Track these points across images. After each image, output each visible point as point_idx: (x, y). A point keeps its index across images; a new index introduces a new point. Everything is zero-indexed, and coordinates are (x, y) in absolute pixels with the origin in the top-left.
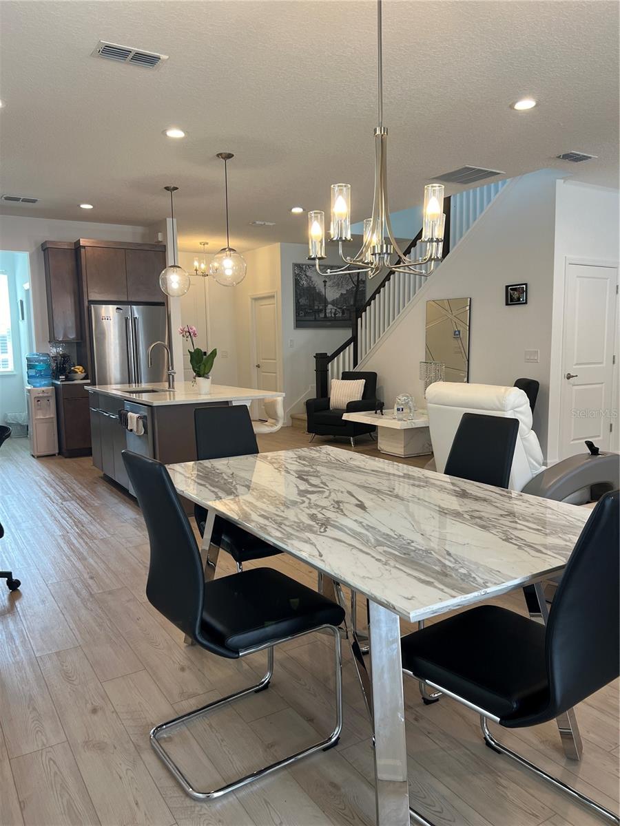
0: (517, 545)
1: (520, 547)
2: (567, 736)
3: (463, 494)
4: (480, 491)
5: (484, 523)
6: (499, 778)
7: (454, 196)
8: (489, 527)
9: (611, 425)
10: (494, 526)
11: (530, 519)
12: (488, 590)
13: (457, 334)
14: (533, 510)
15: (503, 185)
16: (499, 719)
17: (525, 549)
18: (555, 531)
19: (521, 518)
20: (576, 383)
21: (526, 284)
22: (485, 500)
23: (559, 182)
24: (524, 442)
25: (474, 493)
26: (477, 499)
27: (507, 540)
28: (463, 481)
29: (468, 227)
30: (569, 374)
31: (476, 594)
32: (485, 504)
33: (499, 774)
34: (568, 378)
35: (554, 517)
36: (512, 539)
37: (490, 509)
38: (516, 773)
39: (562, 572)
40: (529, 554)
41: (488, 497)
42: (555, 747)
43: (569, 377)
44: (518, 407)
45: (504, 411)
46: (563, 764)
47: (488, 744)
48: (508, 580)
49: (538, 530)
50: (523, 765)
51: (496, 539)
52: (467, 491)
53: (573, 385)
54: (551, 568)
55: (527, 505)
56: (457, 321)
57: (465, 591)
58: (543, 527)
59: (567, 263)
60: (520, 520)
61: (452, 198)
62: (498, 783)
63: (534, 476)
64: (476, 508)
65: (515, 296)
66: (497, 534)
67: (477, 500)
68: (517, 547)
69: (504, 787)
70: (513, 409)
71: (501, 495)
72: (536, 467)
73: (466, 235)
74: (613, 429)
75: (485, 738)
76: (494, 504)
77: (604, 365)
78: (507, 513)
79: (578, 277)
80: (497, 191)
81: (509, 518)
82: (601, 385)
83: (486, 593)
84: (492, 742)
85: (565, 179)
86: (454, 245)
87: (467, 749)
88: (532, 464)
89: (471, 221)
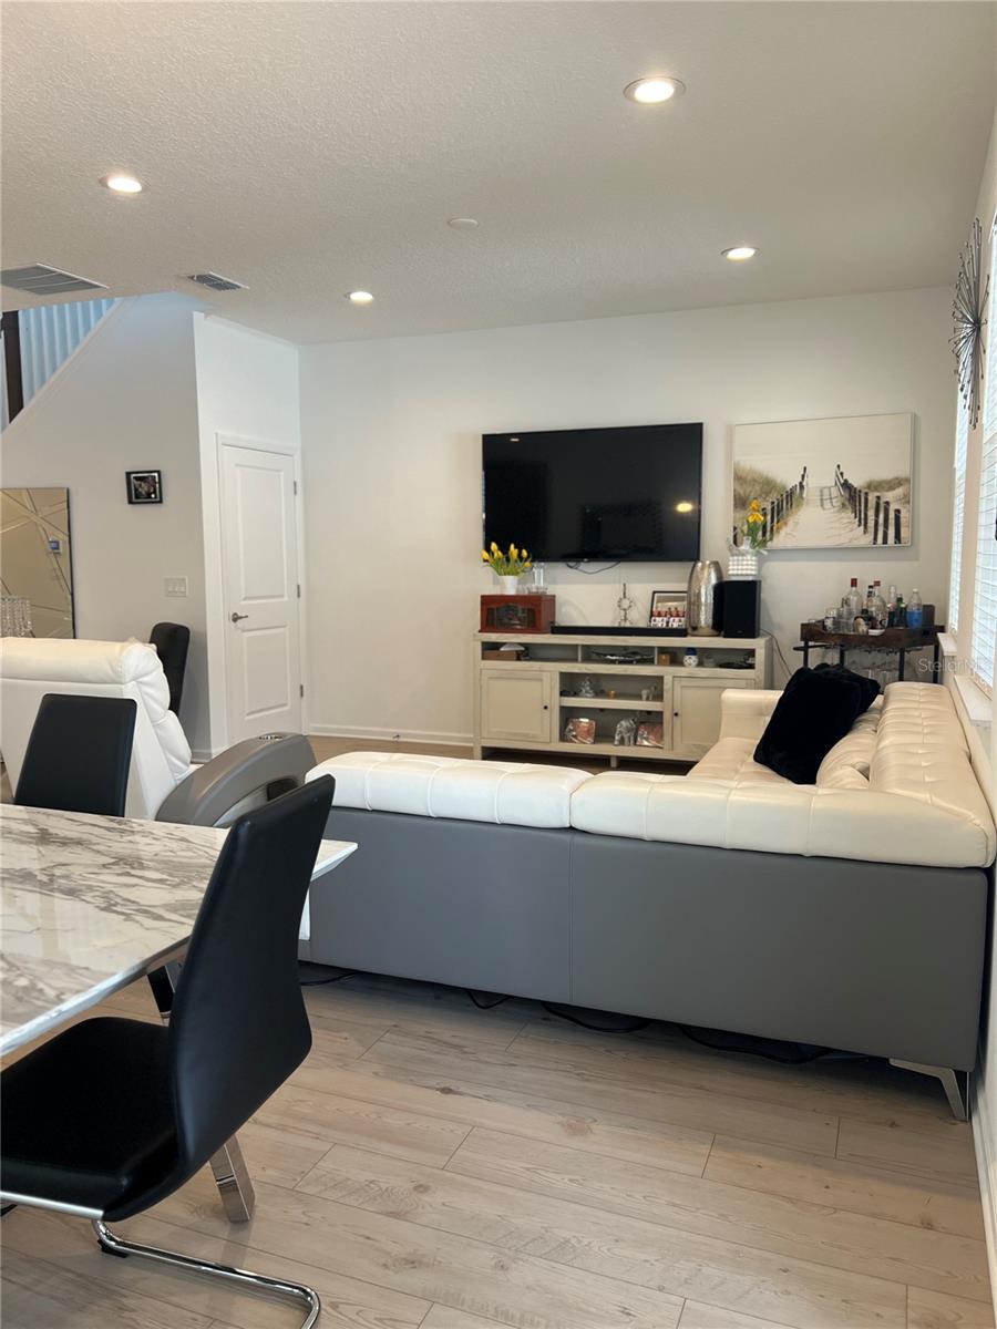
0: (122, 914)
1: (128, 917)
2: (227, 1188)
3: (44, 838)
4: (74, 826)
5: (72, 885)
6: (124, 1300)
7: (24, 311)
8: (80, 891)
9: (302, 687)
10: (90, 888)
11: (151, 864)
12: (64, 1007)
13: (56, 546)
14: (157, 847)
15: (110, 304)
16: (100, 1213)
17: (138, 918)
18: (187, 877)
19: (136, 865)
20: (247, 628)
21: (159, 472)
22: (79, 842)
23: (198, 317)
24: (159, 731)
25: (61, 833)
26: (65, 842)
27: (108, 909)
28: (44, 813)
29: (54, 369)
30: (235, 614)
31: (40, 1019)
32: (78, 849)
33: (124, 1292)
34: (235, 620)
35: (191, 854)
36: (116, 904)
37: (86, 857)
38: (153, 1280)
39: (185, 949)
40: (142, 925)
41: (85, 837)
42: (216, 1213)
43: (236, 618)
44: (143, 676)
45: (121, 683)
46: (225, 1235)
47: (106, 1249)
48: (100, 980)
49: (161, 881)
50: (164, 1262)
51: (91, 910)
52: (52, 831)
53: (244, 631)
54: (174, 942)
55: (148, 840)
56: (46, 526)
57: (23, 1019)
58: (170, 875)
59: (220, 443)
60: (134, 868)
61: (20, 314)
62: (122, 1309)
63: (178, 782)
64: (62, 860)
65: (144, 489)
66: (92, 900)
67: (64, 844)
68: (123, 917)
69: (133, 1311)
70: (135, 679)
71: (108, 829)
72: (181, 769)
73: (51, 380)
74: (305, 693)
75: (101, 1241)
76: (95, 847)
77: (286, 599)
78: (113, 860)
79: (237, 465)
80: (99, 315)
81: (117, 869)
82: (282, 630)
83: (61, 1013)
84: (113, 1243)
85: (207, 313)
86: (32, 394)
87: (69, 1271)
88: (175, 765)
89: (59, 358)
